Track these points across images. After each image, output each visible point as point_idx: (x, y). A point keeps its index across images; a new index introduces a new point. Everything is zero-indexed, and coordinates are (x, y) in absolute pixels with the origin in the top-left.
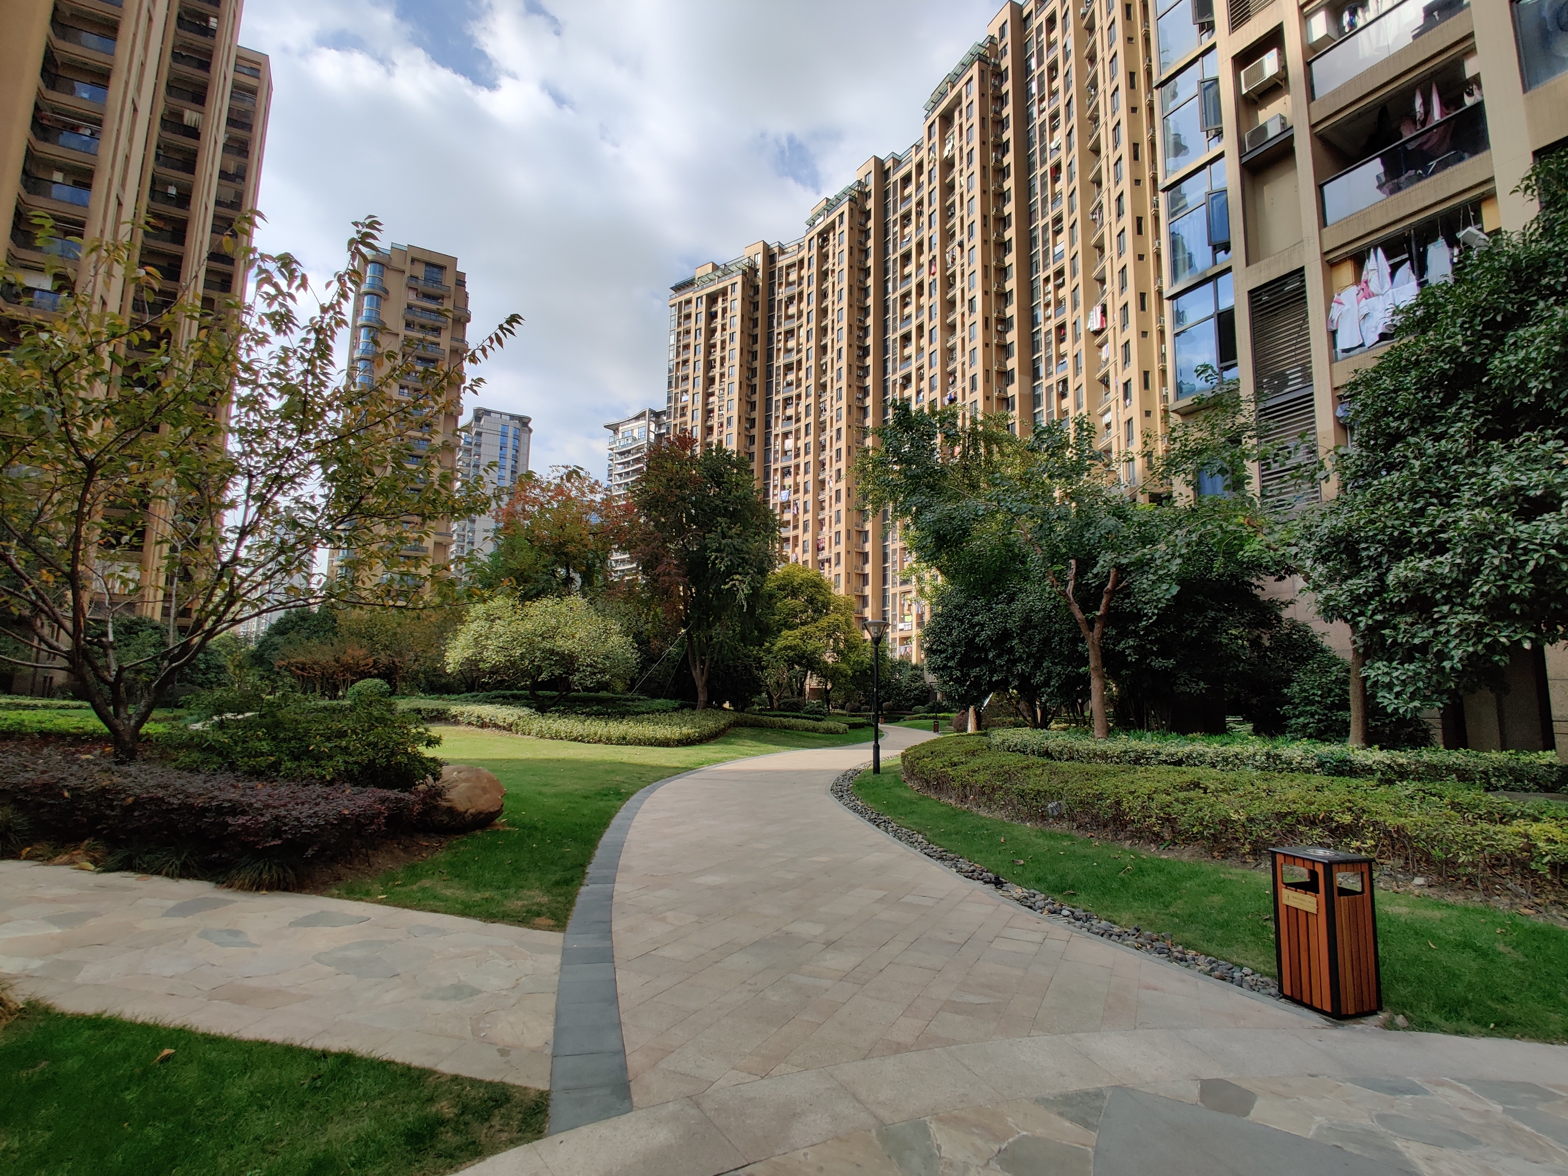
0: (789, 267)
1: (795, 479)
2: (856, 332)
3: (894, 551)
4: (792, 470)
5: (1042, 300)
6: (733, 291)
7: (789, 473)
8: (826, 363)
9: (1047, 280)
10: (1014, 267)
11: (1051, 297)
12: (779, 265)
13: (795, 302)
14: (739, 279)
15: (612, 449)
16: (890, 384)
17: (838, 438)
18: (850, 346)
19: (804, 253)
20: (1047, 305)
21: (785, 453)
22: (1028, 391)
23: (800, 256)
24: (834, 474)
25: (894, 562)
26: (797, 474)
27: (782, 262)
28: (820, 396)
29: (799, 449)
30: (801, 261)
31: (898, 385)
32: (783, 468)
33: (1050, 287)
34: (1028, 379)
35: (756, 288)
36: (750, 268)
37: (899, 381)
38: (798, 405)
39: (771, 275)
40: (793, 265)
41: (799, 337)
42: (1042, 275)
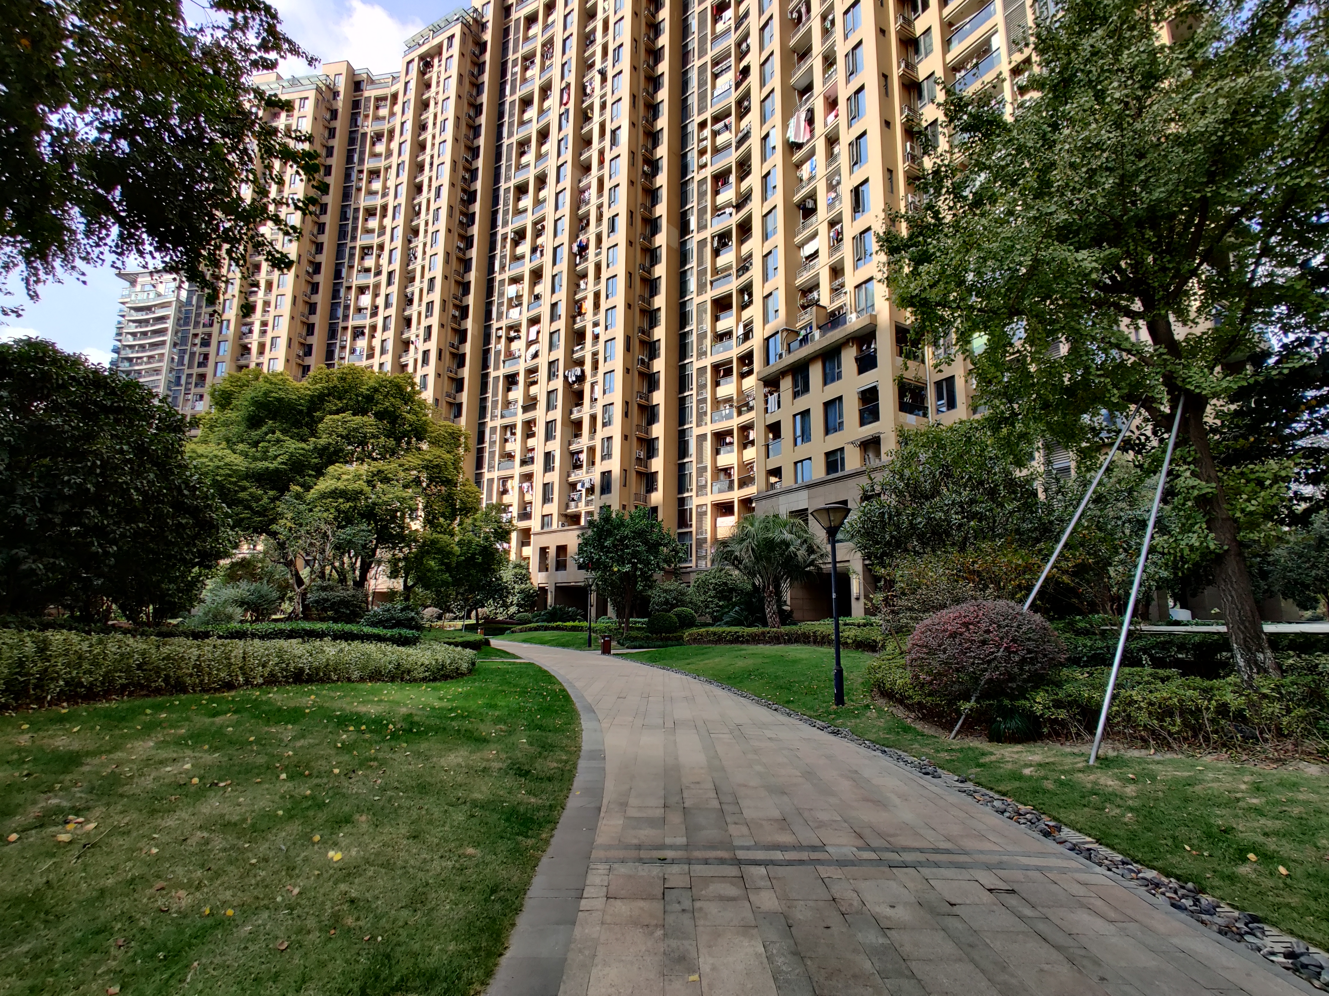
0: (378, 99)
1: (370, 342)
2: (461, 172)
3: (493, 430)
4: (366, 331)
5: (695, 145)
6: (302, 107)
7: (363, 334)
8: (420, 205)
9: (702, 125)
10: (666, 104)
11: (708, 143)
12: (366, 94)
13: (385, 140)
14: (312, 95)
15: (123, 303)
16: (499, 238)
17: (431, 289)
18: (452, 185)
19: (399, 87)
20: (702, 152)
21: (359, 310)
22: (675, 245)
23: (393, 89)
24: (422, 332)
25: (493, 443)
26: (373, 337)
27: (370, 93)
28: (410, 242)
29: (377, 307)
30: (395, 97)
31: (509, 240)
32: (355, 328)
33: (707, 132)
34: (676, 233)
35: (334, 114)
36: (328, 87)
37: (510, 235)
38: (379, 256)
39: (356, 104)
40: (384, 99)
41: (386, 180)
42: (697, 119)
